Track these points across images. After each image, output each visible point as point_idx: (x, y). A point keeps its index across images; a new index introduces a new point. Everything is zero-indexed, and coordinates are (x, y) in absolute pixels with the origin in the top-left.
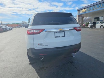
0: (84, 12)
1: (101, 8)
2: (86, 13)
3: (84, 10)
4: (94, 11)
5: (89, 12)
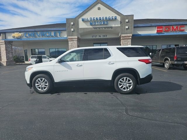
0: (18, 38)
1: (47, 37)
2: (23, 40)
3: (16, 35)
4: (37, 39)
5: (28, 39)
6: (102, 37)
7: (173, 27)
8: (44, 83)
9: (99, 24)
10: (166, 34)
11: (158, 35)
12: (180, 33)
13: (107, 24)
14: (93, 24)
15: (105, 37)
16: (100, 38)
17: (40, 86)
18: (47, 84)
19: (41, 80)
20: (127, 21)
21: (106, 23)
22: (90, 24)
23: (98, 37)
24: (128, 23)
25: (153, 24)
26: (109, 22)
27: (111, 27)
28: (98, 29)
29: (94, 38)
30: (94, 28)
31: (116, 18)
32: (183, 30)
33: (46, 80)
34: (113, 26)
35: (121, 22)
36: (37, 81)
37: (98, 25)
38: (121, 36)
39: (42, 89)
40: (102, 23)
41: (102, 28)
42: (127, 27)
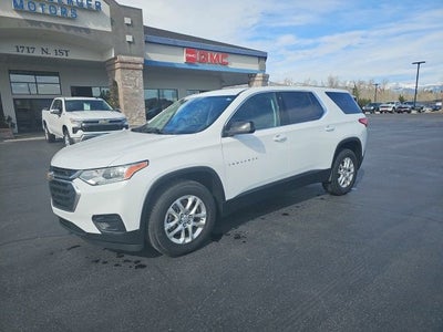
6: (53, 55)
7: (211, 56)
8: (193, 212)
9: (48, 12)
10: (201, 67)
11: (187, 67)
12: (222, 69)
13: (73, 19)
14: (26, 8)
15: (64, 57)
16: (45, 55)
17: (180, 227)
18: (204, 213)
19: (185, 202)
20: (128, 21)
21: (69, 13)
22: (16, 5)
23: (37, 53)
24: (131, 29)
25: (179, 42)
26: (78, 12)
27: (87, 30)
28: (44, 27)
29: (25, 53)
30: (32, 22)
31: (98, 7)
32: (225, 64)
33: (199, 201)
34: (92, 26)
35: (112, 22)
36: (171, 210)
37: (44, 14)
38: (116, 58)
39: (187, 235)
40: (59, 13)
41: (57, 25)
42: (129, 38)
